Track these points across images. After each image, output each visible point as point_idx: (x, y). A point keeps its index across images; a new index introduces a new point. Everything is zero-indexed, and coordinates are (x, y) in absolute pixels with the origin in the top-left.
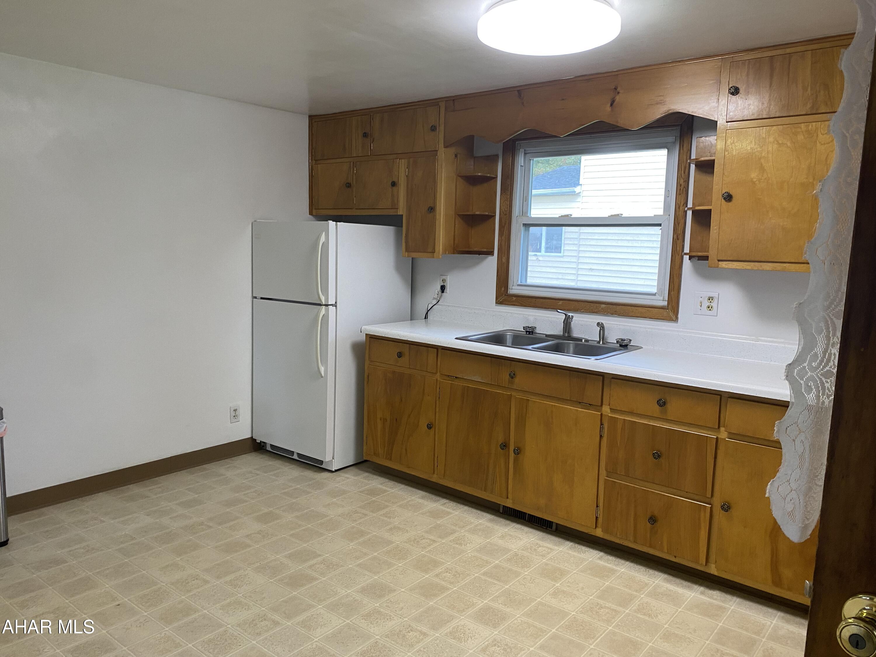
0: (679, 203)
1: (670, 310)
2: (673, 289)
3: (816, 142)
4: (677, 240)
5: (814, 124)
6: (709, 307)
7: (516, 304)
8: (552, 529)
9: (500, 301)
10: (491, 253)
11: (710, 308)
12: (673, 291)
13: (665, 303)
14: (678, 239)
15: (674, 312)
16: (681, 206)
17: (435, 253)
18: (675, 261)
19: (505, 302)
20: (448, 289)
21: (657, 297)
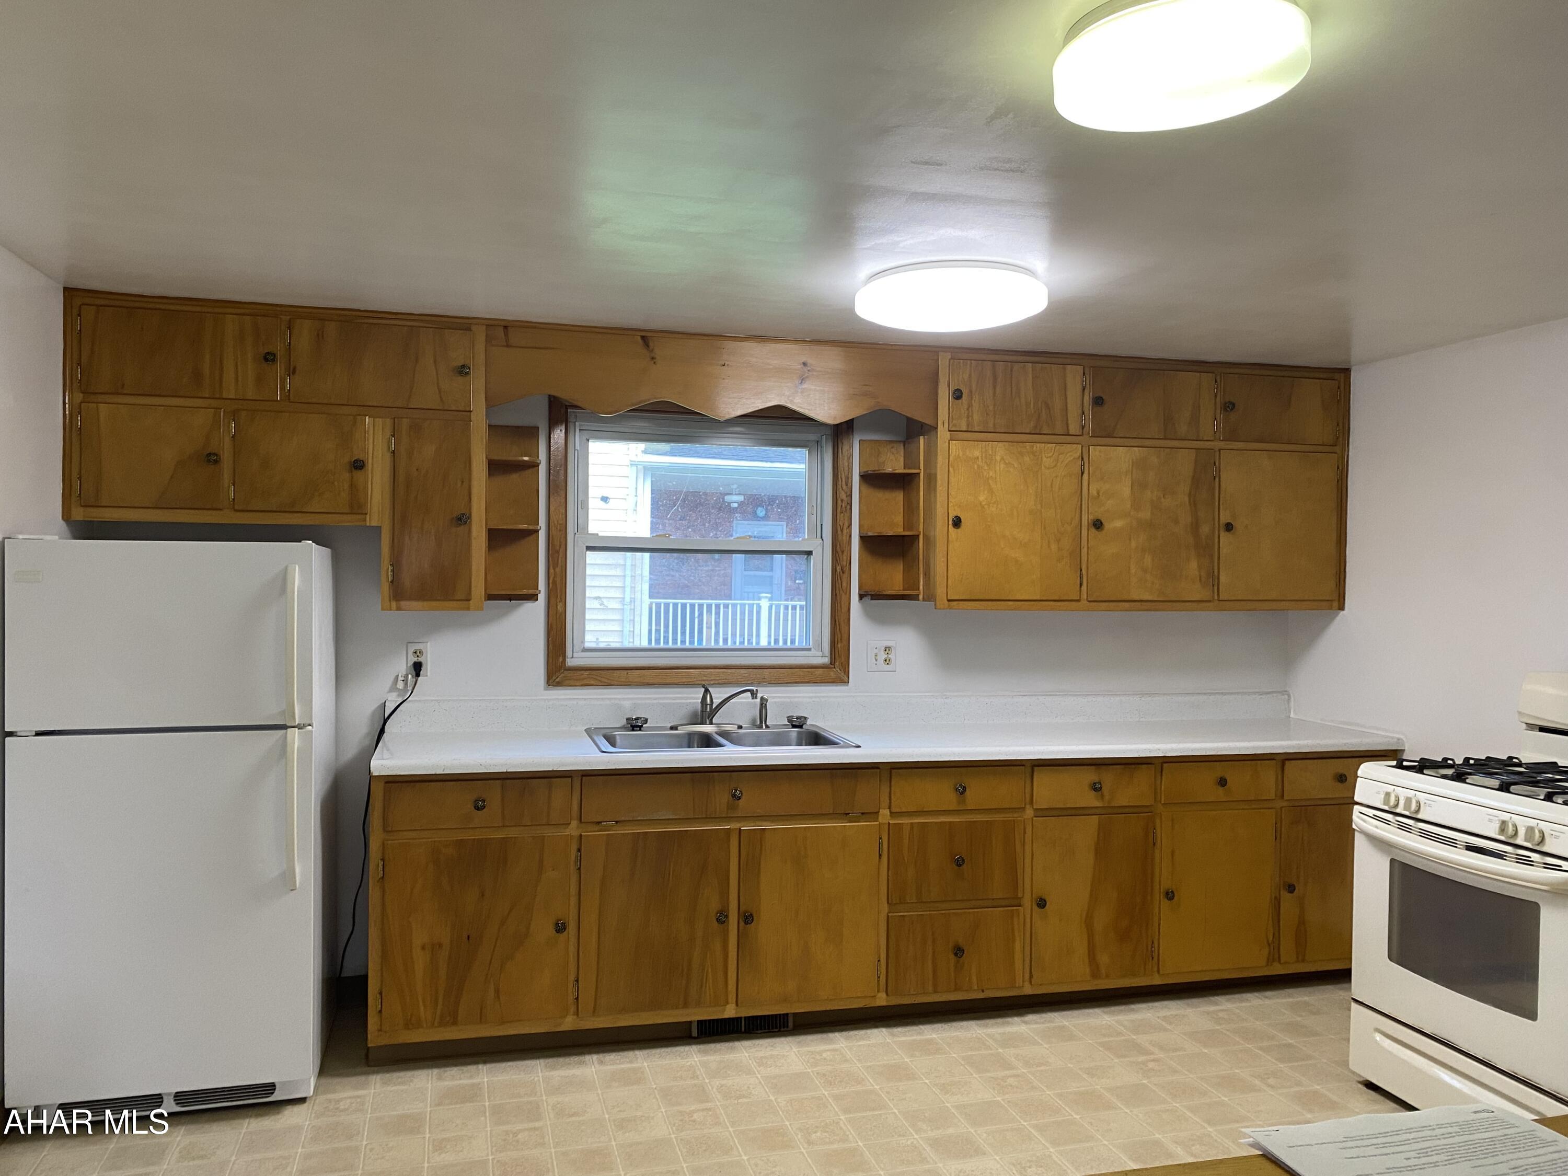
0: (842, 525)
1: (838, 669)
2: (841, 639)
3: (1041, 465)
4: (841, 573)
5: (1038, 445)
6: (886, 661)
7: (592, 682)
8: (787, 1027)
9: (557, 680)
10: (533, 597)
11: (888, 660)
12: (841, 642)
13: (826, 660)
14: (843, 573)
15: (845, 672)
16: (845, 528)
17: (471, 602)
18: (840, 602)
19: (567, 682)
20: (429, 669)
21: (813, 652)
